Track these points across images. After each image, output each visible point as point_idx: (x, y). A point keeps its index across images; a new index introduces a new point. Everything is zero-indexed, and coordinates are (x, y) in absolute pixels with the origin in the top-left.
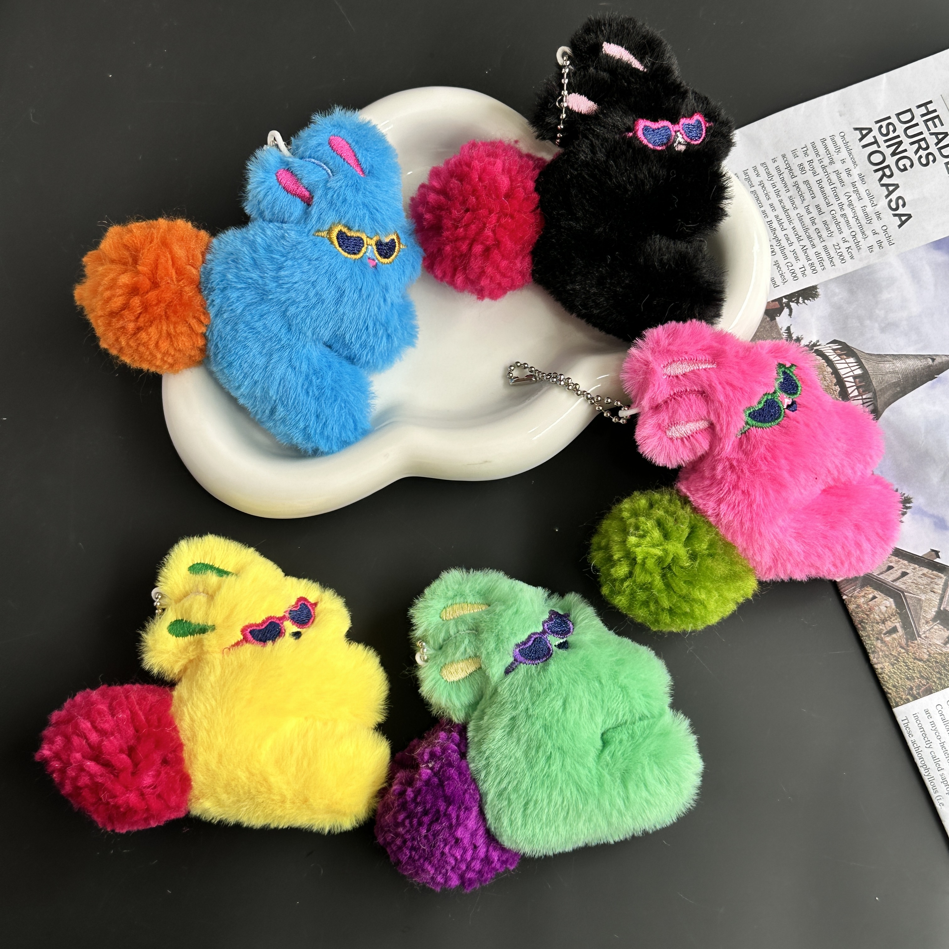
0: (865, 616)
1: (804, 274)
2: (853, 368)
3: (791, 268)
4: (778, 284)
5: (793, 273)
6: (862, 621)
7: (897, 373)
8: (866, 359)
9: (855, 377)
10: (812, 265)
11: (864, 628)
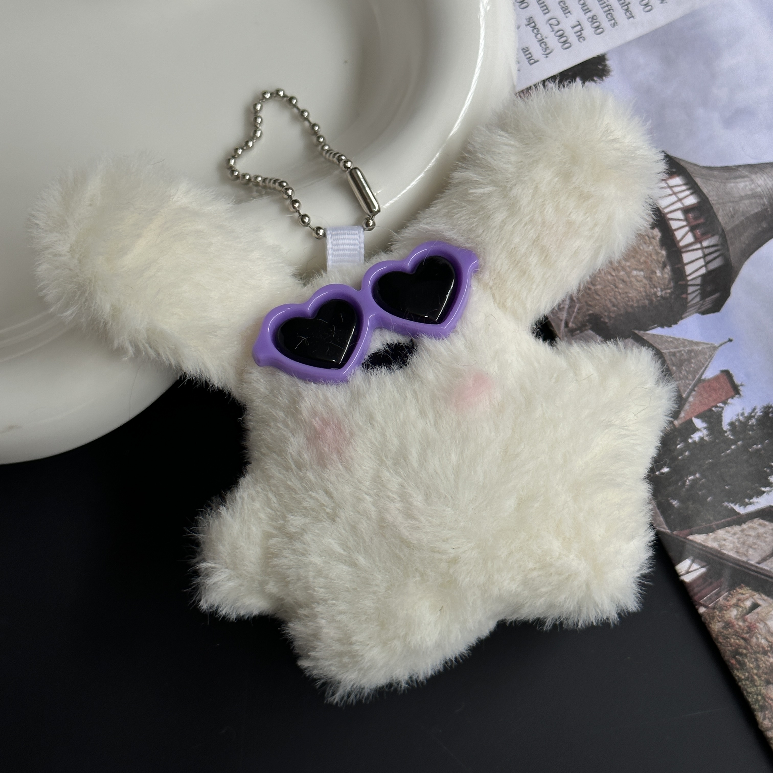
0: (742, 642)
1: (580, 37)
2: (681, 195)
3: (556, 28)
4: (535, 57)
5: (561, 36)
6: (736, 653)
7: (760, 196)
8: (703, 176)
9: (686, 210)
10: (593, 19)
11: (742, 665)
